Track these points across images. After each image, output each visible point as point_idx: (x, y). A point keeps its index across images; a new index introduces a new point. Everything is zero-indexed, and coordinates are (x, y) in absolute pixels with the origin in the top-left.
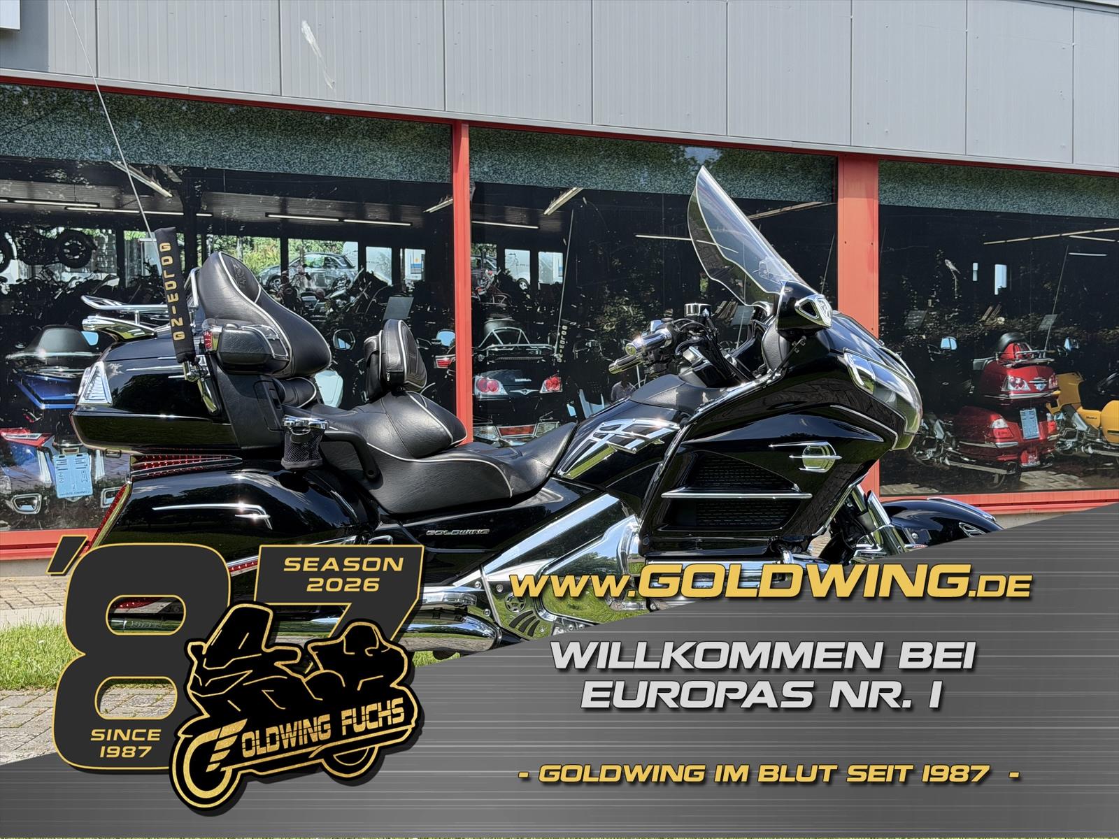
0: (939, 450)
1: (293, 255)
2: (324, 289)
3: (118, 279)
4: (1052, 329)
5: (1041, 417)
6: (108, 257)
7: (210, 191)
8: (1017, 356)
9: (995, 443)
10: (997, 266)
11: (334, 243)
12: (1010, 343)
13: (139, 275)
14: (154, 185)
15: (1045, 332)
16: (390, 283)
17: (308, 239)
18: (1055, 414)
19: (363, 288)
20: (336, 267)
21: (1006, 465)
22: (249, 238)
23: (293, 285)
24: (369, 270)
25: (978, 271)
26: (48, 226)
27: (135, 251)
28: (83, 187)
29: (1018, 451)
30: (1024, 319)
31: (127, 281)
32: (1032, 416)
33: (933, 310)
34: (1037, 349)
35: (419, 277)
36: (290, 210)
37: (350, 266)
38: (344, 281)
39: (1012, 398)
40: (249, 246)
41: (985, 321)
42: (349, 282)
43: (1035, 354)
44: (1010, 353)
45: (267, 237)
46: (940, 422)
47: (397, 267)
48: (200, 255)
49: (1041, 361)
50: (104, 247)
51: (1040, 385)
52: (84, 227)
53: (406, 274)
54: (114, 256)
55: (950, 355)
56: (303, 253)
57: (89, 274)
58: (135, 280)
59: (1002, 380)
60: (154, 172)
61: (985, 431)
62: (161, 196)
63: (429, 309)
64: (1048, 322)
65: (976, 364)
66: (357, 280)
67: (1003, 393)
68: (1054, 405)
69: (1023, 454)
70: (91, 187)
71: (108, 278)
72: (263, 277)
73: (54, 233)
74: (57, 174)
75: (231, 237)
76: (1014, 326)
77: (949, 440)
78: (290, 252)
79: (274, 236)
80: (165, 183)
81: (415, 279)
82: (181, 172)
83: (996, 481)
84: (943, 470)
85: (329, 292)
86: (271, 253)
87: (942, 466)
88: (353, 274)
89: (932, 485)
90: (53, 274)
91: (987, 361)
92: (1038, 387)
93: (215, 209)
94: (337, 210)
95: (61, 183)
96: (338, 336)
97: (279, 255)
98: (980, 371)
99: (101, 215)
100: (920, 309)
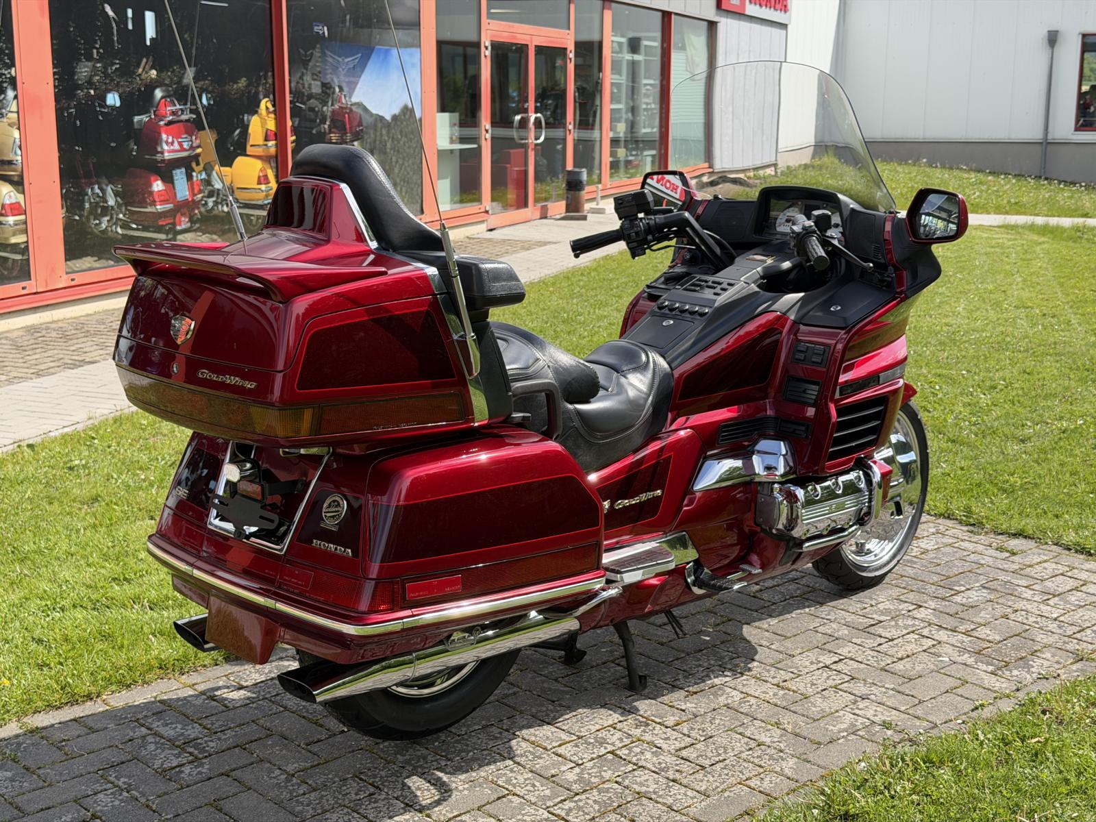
0: (112, 218)
8: (168, 113)
10: (146, 13)
18: (198, 173)
21: (165, 229)
25: (132, 18)
29: (171, 213)
30: (171, 73)
32: (183, 176)
33: (98, 61)
39: (166, 158)
41: (141, 75)
43: (182, 110)
44: (162, 111)
46: (111, 187)
49: (186, 117)
51: (186, 143)
55: (115, 113)
59: (157, 141)
61: (145, 196)
64: (189, 76)
65: (137, 122)
67: (159, 152)
68: (198, 164)
69: (177, 216)
76: (164, 79)
77: (119, 205)
84: (117, 239)
87: (116, 235)
89: (108, 256)
91: (145, 118)
92: (186, 145)
98: (140, 129)
100: (88, 60)
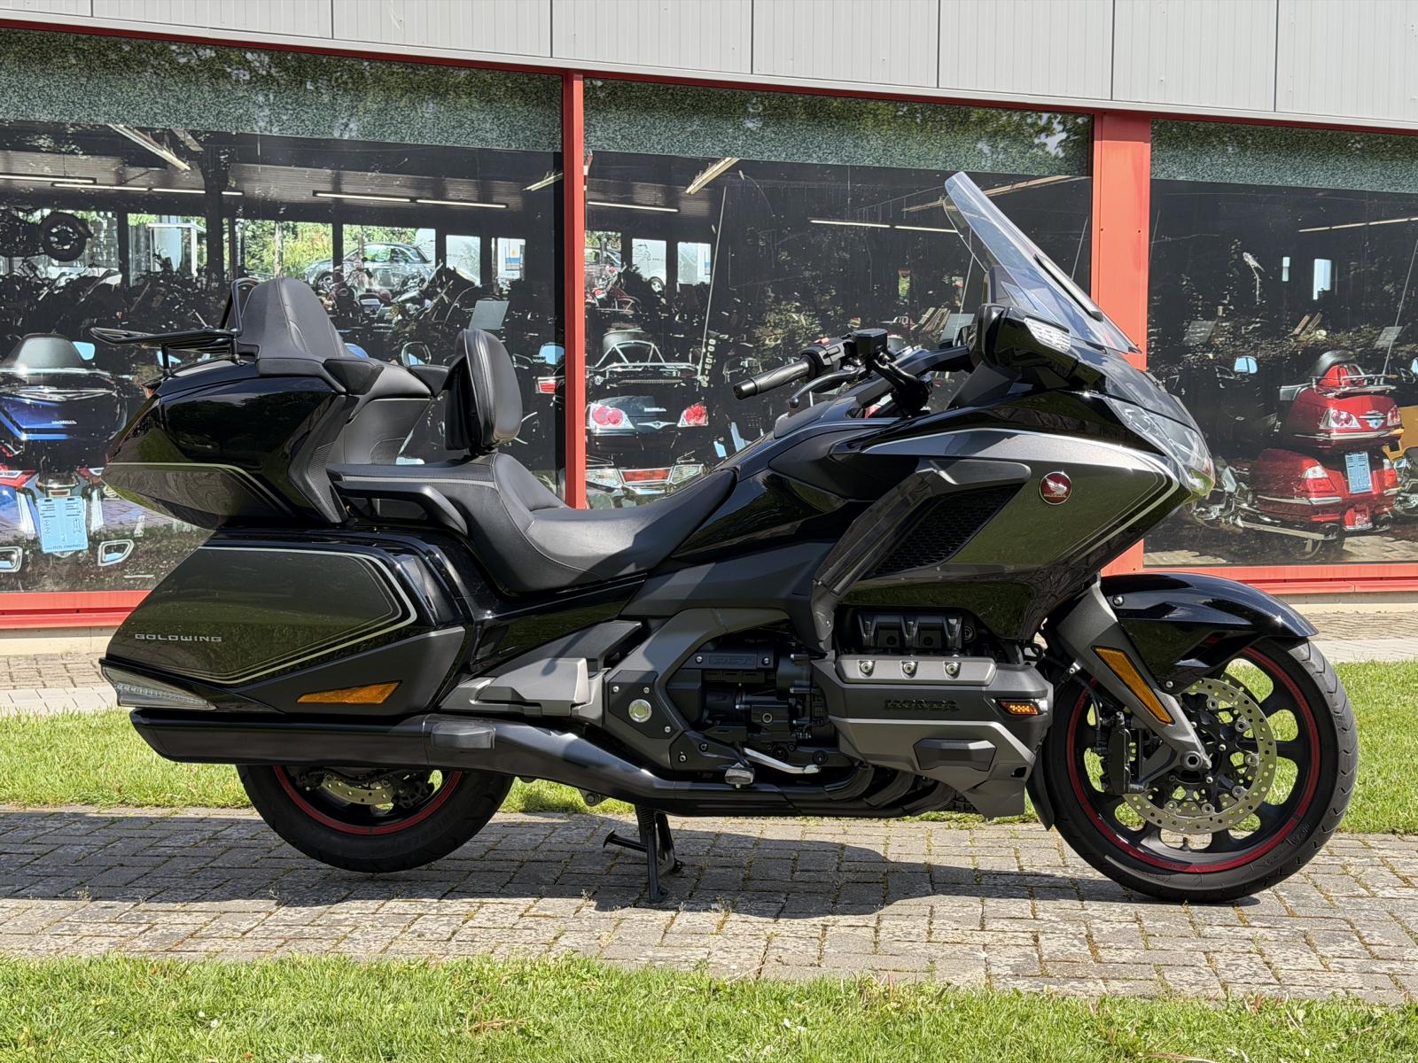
0: (1228, 506)
1: (349, 246)
2: (391, 291)
3: (120, 276)
4: (1394, 346)
5: (1376, 463)
6: (107, 247)
7: (240, 162)
8: (1343, 382)
9: (1308, 498)
10: (1317, 261)
11: (404, 230)
12: (1333, 364)
13: (148, 271)
14: (167, 155)
15: (1384, 351)
16: (478, 283)
17: (369, 225)
18: (1394, 460)
19: (442, 289)
20: (407, 261)
21: (1324, 528)
22: (291, 223)
23: (349, 284)
24: (450, 265)
25: (1290, 268)
26: (30, 207)
27: (143, 239)
28: (74, 157)
29: (1340, 509)
30: (1354, 333)
31: (131, 278)
32: (1363, 463)
33: (1226, 320)
34: (1373, 373)
35: (517, 275)
36: (345, 188)
37: (424, 261)
38: (417, 280)
39: (1334, 438)
40: (291, 234)
41: (1299, 335)
42: (423, 280)
43: (1369, 379)
44: (1332, 378)
45: (314, 221)
46: (1232, 471)
47: (487, 262)
48: (226, 245)
49: (1378, 389)
50: (102, 235)
52: (77, 209)
53: (499, 271)
54: (114, 246)
55: (1247, 381)
56: (362, 242)
57: (83, 269)
58: (143, 276)
59: (1319, 413)
60: (166, 138)
61: (1293, 482)
62: (176, 169)
63: (529, 316)
64: (1388, 337)
65: (1284, 393)
66: (433, 279)
67: (1322, 431)
68: (1394, 448)
69: (1348, 512)
70: (85, 157)
71: (108, 274)
72: (310, 275)
73: (37, 217)
74: (41, 141)
75: (268, 222)
76: (1339, 342)
77: (1243, 493)
78: (345, 242)
79: (324, 221)
80: (182, 152)
81: (511, 277)
82: (202, 138)
83: (1309, 548)
84: (1234, 534)
85: (396, 294)
86: (320, 244)
87: (1233, 528)
88: (429, 271)
89: (1217, 553)
90: (36, 268)
91: (1299, 388)
92: (1372, 424)
93: (247, 186)
94: (409, 188)
95: (46, 152)
96: (409, 350)
97: (331, 246)
98: (1290, 403)
99: (99, 193)
100: (1206, 319)
